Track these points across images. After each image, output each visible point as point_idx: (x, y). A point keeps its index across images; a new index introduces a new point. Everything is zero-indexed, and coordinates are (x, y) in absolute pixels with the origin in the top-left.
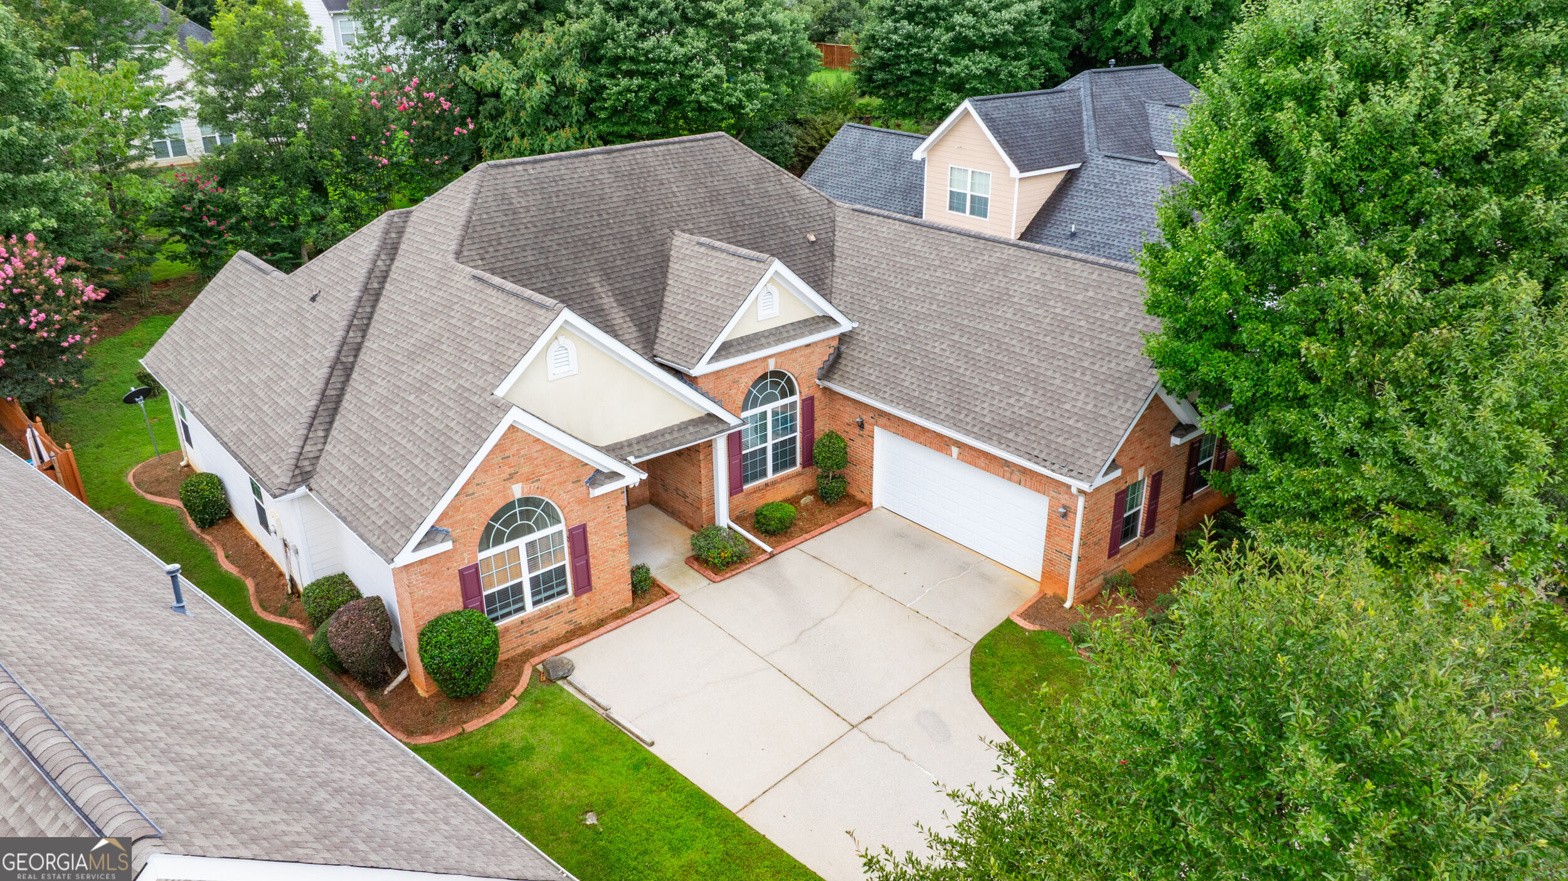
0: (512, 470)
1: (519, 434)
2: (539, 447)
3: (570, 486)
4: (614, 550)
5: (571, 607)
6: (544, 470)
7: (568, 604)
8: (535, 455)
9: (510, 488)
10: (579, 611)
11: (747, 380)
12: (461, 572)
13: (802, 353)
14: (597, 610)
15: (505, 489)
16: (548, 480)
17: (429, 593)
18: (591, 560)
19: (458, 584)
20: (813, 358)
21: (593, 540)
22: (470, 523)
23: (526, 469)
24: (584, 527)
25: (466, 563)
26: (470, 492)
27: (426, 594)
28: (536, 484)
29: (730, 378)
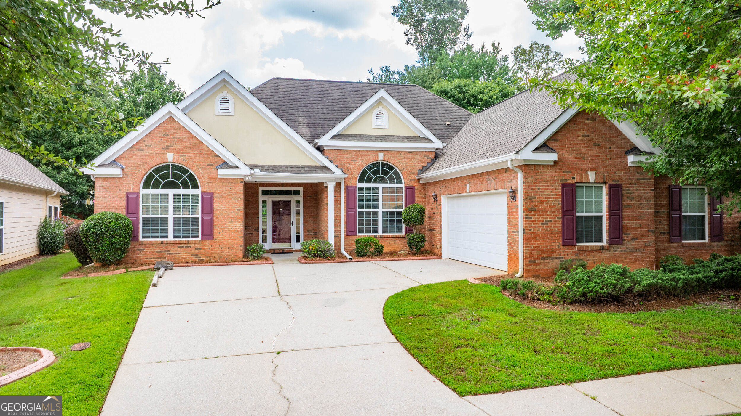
0: (169, 144)
1: (176, 124)
2: (188, 136)
3: (206, 166)
4: (232, 218)
5: (198, 246)
6: (189, 150)
7: (195, 243)
8: (185, 140)
9: (166, 154)
10: (203, 251)
11: (363, 163)
12: (128, 195)
13: (405, 156)
14: (216, 255)
15: (163, 154)
16: (191, 158)
17: (105, 200)
18: (215, 219)
19: (125, 201)
20: (414, 161)
21: (217, 206)
22: (138, 167)
23: (178, 146)
24: (212, 195)
25: (131, 190)
26: (141, 148)
27: (104, 201)
28: (183, 158)
29: (349, 157)
